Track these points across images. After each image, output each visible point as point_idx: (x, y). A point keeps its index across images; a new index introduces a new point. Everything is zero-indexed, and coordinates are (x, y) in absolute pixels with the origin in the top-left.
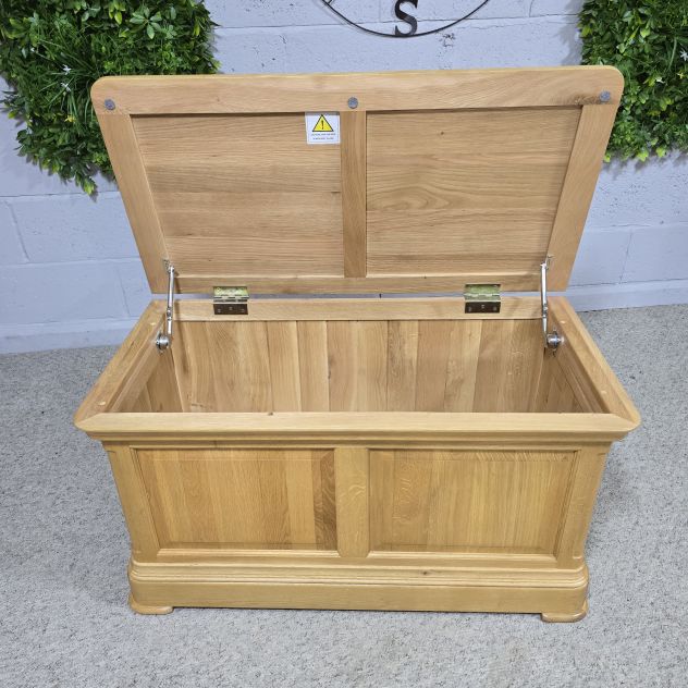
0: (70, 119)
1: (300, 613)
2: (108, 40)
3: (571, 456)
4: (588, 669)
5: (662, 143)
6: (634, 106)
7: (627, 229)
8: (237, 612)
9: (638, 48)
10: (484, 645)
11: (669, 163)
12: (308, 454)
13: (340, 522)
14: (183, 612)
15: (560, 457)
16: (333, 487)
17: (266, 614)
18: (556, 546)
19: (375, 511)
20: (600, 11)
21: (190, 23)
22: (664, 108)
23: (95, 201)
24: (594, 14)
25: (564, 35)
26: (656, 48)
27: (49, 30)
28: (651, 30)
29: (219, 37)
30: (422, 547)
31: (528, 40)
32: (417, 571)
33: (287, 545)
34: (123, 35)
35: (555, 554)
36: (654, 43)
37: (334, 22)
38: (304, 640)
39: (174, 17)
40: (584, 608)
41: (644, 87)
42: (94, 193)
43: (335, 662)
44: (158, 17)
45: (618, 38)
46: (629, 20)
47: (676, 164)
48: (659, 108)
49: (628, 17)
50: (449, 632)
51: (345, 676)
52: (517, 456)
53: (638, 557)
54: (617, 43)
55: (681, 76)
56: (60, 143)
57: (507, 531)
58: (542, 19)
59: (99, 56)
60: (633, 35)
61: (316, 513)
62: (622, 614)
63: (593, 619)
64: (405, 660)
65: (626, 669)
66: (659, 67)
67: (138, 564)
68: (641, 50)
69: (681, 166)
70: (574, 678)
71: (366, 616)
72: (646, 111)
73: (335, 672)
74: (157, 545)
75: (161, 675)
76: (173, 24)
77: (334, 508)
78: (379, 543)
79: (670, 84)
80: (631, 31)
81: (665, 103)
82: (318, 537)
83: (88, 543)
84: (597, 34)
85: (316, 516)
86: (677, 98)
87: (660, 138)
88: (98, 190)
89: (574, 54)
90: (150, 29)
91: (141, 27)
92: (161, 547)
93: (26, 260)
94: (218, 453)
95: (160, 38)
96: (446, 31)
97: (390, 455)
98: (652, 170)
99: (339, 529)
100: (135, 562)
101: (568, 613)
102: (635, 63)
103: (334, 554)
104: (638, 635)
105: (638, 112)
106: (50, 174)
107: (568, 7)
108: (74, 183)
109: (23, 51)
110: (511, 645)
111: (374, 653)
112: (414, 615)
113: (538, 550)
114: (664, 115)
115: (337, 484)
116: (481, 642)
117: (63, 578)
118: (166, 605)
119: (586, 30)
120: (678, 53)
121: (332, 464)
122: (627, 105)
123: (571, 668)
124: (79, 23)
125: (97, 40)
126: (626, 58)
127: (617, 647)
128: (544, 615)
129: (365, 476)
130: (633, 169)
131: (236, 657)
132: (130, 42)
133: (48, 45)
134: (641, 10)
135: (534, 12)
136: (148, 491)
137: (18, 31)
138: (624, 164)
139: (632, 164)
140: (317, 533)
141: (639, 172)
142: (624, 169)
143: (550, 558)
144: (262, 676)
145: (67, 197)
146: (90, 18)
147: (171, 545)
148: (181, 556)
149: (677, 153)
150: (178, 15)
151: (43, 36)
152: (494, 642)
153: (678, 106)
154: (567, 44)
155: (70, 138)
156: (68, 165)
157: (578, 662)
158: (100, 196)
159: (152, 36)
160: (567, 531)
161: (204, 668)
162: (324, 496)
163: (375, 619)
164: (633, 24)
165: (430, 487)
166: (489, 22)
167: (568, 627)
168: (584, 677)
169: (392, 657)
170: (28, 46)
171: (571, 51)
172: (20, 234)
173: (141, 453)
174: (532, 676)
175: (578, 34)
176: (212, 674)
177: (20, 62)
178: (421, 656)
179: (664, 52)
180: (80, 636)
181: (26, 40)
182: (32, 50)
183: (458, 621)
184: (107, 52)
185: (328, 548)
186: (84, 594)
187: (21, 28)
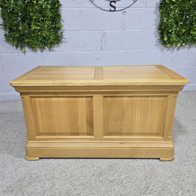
0: (20, 28)
1: (81, 160)
2: (32, 8)
3: (166, 98)
4: (176, 173)
5: (184, 42)
6: (175, 31)
7: (176, 67)
8: (60, 159)
9: (175, 15)
10: (142, 167)
11: (186, 49)
12: (84, 99)
13: (95, 124)
14: (43, 160)
15: (163, 98)
16: (92, 111)
17: (70, 160)
18: (163, 133)
19: (106, 120)
20: (164, 5)
21: (54, 4)
22: (183, 32)
23: (25, 55)
24: (163, 6)
25: (155, 12)
26: (180, 16)
27: (16, 4)
28: (178, 10)
29: (62, 10)
30: (120, 134)
31: (146, 14)
32: (119, 143)
33: (77, 134)
34: (36, 7)
35: (163, 136)
36: (179, 14)
37: (93, 7)
38: (82, 166)
39: (50, 3)
40: (173, 157)
41: (178, 25)
42: (25, 52)
43: (92, 172)
44: (46, 2)
45: (170, 12)
46: (172, 8)
47: (188, 49)
48: (182, 32)
49: (172, 7)
50: (130, 164)
51: (96, 175)
52: (149, 98)
53: (189, 145)
54: (170, 14)
55: (187, 23)
56: (16, 36)
57: (147, 127)
58: (149, 8)
59: (29, 11)
60: (173, 12)
61: (87, 121)
62: (186, 159)
63: (176, 160)
64: (116, 171)
65: (189, 173)
66: (181, 20)
67: (29, 141)
68: (176, 16)
69: (189, 50)
70: (172, 175)
71: (103, 160)
72: (179, 32)
73: (92, 174)
74: (35, 134)
75: (34, 176)
76: (50, 4)
77: (92, 119)
78: (107, 133)
79: (184, 25)
80: (173, 11)
81: (184, 31)
82: (87, 130)
83: (13, 143)
84: (164, 11)
85: (87, 122)
86: (186, 29)
87: (183, 41)
88: (26, 52)
89: (158, 18)
90: (43, 5)
91: (41, 5)
92: (37, 135)
93: (3, 72)
94: (56, 99)
95: (46, 8)
96: (124, 10)
97: (110, 99)
98: (181, 50)
99: (94, 127)
100: (28, 141)
101: (168, 158)
102: (174, 19)
103: (93, 137)
104: (191, 164)
105: (177, 32)
106: (13, 46)
107: (156, 5)
108: (19, 50)
109: (8, 10)
110: (151, 167)
111: (106, 169)
112: (118, 159)
113: (157, 134)
114: (183, 34)
115: (94, 110)
116: (141, 166)
117: (4, 152)
118: (37, 157)
119: (161, 11)
120: (186, 17)
121: (92, 102)
122: (173, 31)
123: (171, 173)
124: (24, 3)
125: (29, 8)
126: (172, 18)
127: (185, 167)
128: (161, 159)
129: (102, 106)
130: (176, 50)
131: (60, 171)
132: (38, 9)
133: (15, 8)
134: (175, 5)
135: (147, 6)
136: (34, 114)
137: (8, 4)
138: (174, 49)
139: (176, 49)
140: (87, 129)
141: (178, 51)
142: (174, 50)
143: (161, 138)
144: (68, 176)
145: (17, 53)
146: (28, 2)
147: (40, 134)
148: (43, 138)
149: (188, 46)
150: (51, 2)
151: (14, 5)
152: (145, 166)
153: (187, 32)
154: (156, 15)
155: (19, 35)
156: (18, 44)
157: (173, 171)
158: (26, 53)
159: (44, 7)
160: (166, 126)
161: (49, 174)
162: (90, 115)
163: (106, 160)
164: (173, 9)
165: (123, 110)
166: (135, 9)
167: (169, 162)
168: (175, 175)
169: (111, 170)
170: (10, 9)
171: (157, 17)
172: (2, 64)
173: (32, 99)
174: (158, 175)
175: (159, 12)
176: (51, 175)
177: (7, 13)
178: (121, 170)
179: (182, 17)
180: (8, 166)
181: (9, 7)
182: (11, 10)
183: (133, 161)
184: (31, 11)
185: (91, 135)
186: (10, 156)
187: (8, 3)
